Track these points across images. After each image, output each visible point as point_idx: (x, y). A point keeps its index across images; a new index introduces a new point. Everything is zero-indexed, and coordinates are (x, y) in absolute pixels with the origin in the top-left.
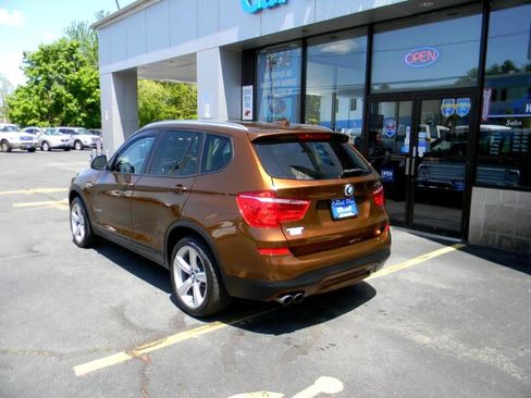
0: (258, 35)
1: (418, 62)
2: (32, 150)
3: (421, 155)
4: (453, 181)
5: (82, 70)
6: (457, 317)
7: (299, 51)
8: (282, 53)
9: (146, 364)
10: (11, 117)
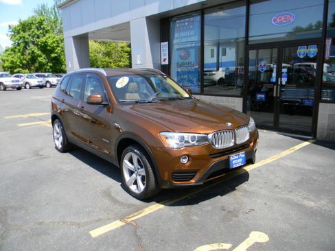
0: (172, 8)
1: (281, 22)
2: (19, 88)
3: (284, 83)
4: (302, 100)
5: (47, 35)
6: (327, 188)
7: (199, 18)
8: (187, 20)
9: (136, 227)
10: (4, 67)
